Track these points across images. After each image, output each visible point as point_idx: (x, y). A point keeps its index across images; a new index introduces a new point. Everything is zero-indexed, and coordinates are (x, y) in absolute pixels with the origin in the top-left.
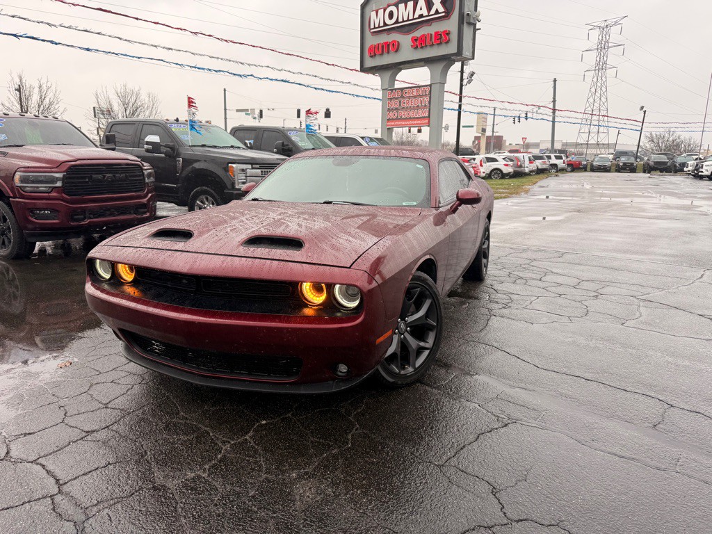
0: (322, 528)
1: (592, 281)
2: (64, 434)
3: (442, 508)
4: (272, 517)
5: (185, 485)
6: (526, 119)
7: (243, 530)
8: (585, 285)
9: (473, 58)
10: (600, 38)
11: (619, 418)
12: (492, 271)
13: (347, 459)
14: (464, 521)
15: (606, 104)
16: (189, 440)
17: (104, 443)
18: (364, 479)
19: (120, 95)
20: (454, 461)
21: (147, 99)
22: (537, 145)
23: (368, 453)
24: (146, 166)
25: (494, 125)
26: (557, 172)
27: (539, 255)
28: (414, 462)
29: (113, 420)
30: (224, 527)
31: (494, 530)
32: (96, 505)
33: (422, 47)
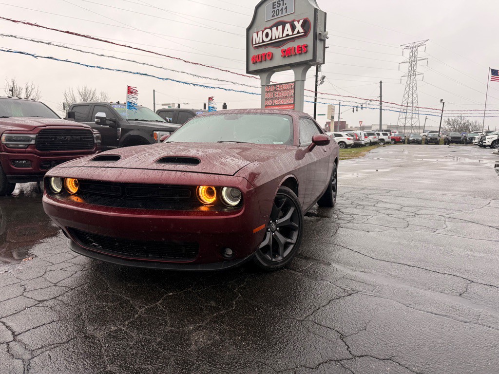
0: (211, 362)
1: (411, 207)
2: (23, 302)
3: (302, 348)
4: (173, 356)
5: (109, 335)
6: (362, 109)
7: (150, 364)
8: (406, 209)
9: (324, 63)
10: (411, 54)
11: (434, 289)
12: (339, 200)
13: (231, 317)
14: (319, 357)
15: (416, 99)
16: (115, 306)
17: (51, 308)
18: (244, 329)
19: (81, 94)
20: (312, 318)
21: (100, 97)
22: (370, 127)
23: (247, 313)
24: (95, 131)
25: (339, 113)
26: (384, 144)
27: (372, 192)
28: (282, 318)
29: (60, 293)
30: (136, 363)
31: (342, 362)
32: (41, 348)
33: (288, 56)
